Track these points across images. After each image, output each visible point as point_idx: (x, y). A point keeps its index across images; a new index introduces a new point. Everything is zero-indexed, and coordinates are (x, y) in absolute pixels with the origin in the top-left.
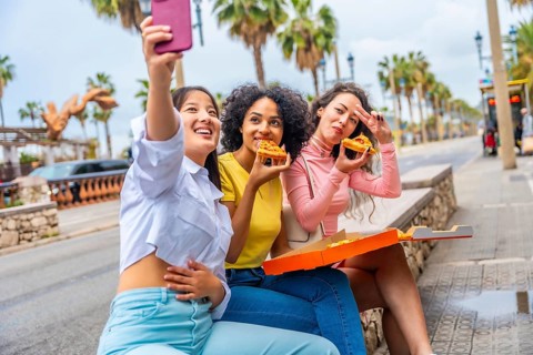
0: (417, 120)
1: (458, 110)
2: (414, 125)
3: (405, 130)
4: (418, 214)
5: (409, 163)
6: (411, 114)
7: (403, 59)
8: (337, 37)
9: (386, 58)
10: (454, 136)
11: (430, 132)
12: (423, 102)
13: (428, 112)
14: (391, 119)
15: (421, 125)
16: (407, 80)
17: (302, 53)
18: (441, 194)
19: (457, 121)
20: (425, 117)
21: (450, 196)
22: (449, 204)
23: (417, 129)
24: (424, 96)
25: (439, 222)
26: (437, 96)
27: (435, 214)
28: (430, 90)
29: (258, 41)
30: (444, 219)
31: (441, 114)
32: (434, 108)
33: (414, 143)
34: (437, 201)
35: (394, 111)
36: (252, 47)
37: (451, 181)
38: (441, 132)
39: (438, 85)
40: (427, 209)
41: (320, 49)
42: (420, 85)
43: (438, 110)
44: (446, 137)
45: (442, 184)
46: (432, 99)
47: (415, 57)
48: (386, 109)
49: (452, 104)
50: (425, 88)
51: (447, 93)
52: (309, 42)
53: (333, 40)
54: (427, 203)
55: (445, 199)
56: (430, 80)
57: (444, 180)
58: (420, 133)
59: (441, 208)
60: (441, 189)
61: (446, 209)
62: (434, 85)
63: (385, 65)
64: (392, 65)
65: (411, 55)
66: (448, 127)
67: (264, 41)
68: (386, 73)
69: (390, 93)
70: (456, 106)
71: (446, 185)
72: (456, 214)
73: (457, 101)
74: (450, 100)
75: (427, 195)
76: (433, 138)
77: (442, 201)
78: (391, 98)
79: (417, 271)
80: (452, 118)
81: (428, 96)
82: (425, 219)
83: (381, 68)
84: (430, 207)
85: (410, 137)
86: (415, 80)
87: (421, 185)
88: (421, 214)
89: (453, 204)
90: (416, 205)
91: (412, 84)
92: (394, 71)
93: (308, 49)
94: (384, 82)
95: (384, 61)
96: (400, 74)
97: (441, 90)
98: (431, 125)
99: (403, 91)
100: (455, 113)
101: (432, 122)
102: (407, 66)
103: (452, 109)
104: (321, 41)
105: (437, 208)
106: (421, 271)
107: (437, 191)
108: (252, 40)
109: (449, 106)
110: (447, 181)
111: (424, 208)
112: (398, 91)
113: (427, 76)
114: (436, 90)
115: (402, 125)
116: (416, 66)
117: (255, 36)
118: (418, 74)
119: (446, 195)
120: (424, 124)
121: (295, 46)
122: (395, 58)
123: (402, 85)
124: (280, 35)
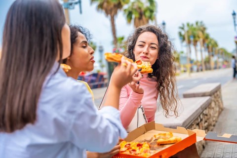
0: (199, 59)
1: (222, 54)
2: (198, 61)
3: (193, 64)
4: (202, 112)
5: (195, 82)
6: (196, 55)
7: (192, 25)
8: (156, 12)
9: (183, 25)
10: (220, 68)
11: (206, 65)
12: (203, 49)
13: (206, 54)
14: (185, 58)
15: (202, 61)
16: (194, 37)
17: (137, 20)
18: (215, 100)
19: (221, 60)
20: (204, 57)
21: (220, 101)
22: (219, 106)
23: (199, 64)
24: (203, 46)
25: (214, 117)
26: (210, 46)
27: (212, 112)
28: (207, 42)
29: (113, 13)
30: (216, 115)
31: (213, 56)
32: (209, 52)
33: (198, 71)
34: (213, 105)
35: (187, 53)
36: (109, 16)
37: (220, 93)
38: (212, 65)
39: (211, 40)
40: (208, 109)
41: (147, 18)
42: (201, 40)
43: (211, 53)
44: (215, 68)
45: (216, 94)
46: (208, 47)
47: (199, 24)
48: (182, 52)
49: (219, 50)
50: (204, 41)
51: (216, 44)
52: (141, 15)
53: (154, 13)
54: (207, 106)
55: (217, 103)
56: (207, 37)
57: (216, 92)
58: (201, 65)
59: (215, 108)
60: (215, 97)
61: (217, 109)
62: (209, 40)
63: (183, 28)
64: (186, 28)
65: (197, 23)
66: (216, 63)
67: (116, 13)
68: (183, 33)
69: (185, 43)
70: (221, 51)
71: (217, 95)
72: (223, 112)
73: (222, 49)
74: (217, 48)
75: (207, 101)
76: (208, 69)
77: (215, 104)
78: (186, 46)
79: (202, 147)
80: (219, 58)
81: (206, 46)
82: (206, 115)
83: (180, 30)
84: (209, 108)
85: (195, 68)
86: (199, 37)
87: (204, 95)
88: (204, 112)
89: (221, 106)
90: (201, 107)
91: (197, 39)
92: (188, 32)
93: (140, 18)
94: (182, 37)
95: (182, 26)
96: (190, 33)
97: (212, 42)
98: (207, 61)
99: (192, 43)
100: (220, 55)
101: (207, 60)
102: (195, 29)
103: (218, 53)
104: (148, 14)
105: (213, 108)
106: (204, 147)
107: (213, 99)
108: (109, 12)
109: (217, 52)
110: (218, 93)
111: (206, 109)
112: (189, 42)
113: (205, 35)
114: (210, 42)
115: (191, 61)
116: (200, 30)
117: (111, 10)
118: (200, 34)
119: (218, 101)
120: (203, 61)
121: (133, 16)
122: (188, 25)
123: (192, 39)
124: (125, 10)
